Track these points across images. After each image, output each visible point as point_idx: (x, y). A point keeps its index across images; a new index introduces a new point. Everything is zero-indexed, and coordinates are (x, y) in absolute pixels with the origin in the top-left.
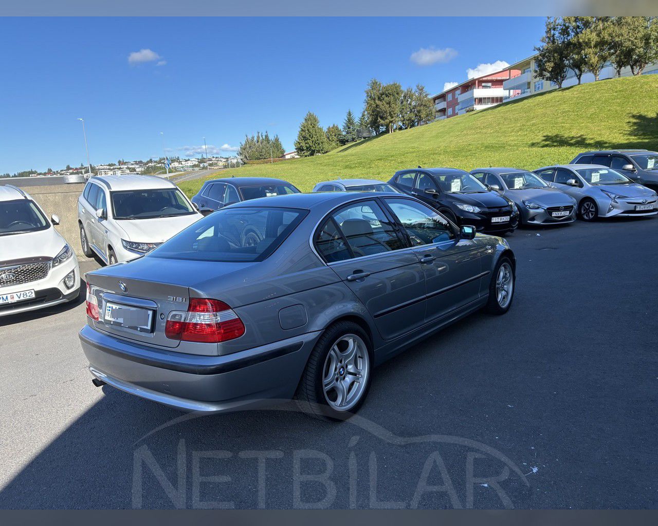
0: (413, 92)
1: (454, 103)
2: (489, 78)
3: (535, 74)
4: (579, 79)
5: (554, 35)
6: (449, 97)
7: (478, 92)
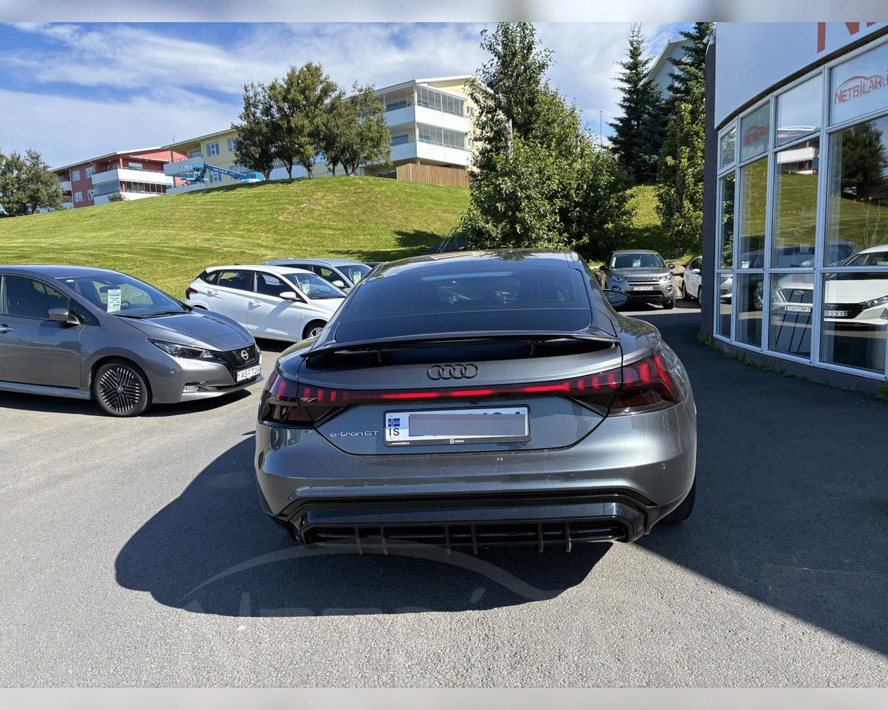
0: (21, 159)
1: (85, 185)
2: (138, 157)
3: (236, 159)
4: (290, 172)
5: (255, 113)
6: (76, 176)
7: (124, 174)
